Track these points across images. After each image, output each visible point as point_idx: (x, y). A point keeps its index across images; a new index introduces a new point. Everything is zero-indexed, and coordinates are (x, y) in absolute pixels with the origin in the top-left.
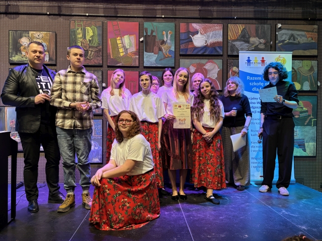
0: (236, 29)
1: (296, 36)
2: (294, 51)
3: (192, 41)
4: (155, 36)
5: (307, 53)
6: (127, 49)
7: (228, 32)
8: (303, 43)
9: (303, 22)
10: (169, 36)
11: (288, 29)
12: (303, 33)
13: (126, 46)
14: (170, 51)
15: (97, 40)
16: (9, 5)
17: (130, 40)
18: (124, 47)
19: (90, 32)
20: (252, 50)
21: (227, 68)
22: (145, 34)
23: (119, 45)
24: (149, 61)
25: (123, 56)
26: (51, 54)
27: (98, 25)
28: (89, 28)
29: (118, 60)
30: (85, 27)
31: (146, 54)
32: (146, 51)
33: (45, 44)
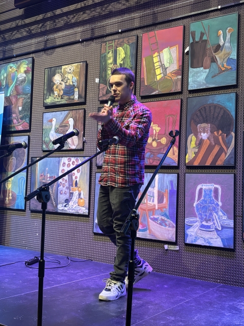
4: (206, 41)
6: (166, 69)
10: (228, 36)
13: (165, 63)
14: (229, 60)
15: (129, 63)
16: (48, 40)
17: (170, 54)
18: (162, 66)
19: (122, 54)
22: (191, 41)
23: (156, 65)
24: (196, 81)
25: (161, 79)
26: (80, 90)
27: (131, 42)
28: (121, 48)
29: (154, 87)
30: (117, 47)
31: (192, 71)
32: (192, 67)
33: (75, 78)
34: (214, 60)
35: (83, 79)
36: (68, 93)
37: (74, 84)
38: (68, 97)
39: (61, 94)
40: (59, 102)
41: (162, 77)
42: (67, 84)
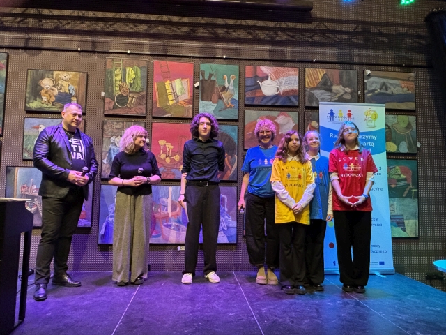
0: (315, 75)
1: (389, 85)
2: (388, 104)
3: (260, 89)
4: (214, 81)
5: (403, 106)
7: (305, 79)
8: (398, 94)
9: (396, 69)
10: (232, 81)
11: (378, 77)
12: (397, 82)
13: (177, 92)
14: (233, 100)
15: (139, 82)
16: (30, 38)
17: (182, 84)
18: (174, 93)
19: (131, 74)
20: (336, 101)
21: (304, 122)
22: (201, 78)
23: (168, 91)
25: (173, 105)
26: (80, 100)
27: (141, 66)
28: (130, 69)
29: (166, 110)
30: (126, 67)
31: (202, 103)
32: (202, 100)
33: (72, 87)
34: (220, 98)
36: (62, 101)
37: (71, 92)
38: (62, 105)
39: (53, 101)
40: (49, 108)
41: (175, 103)
42: (62, 91)
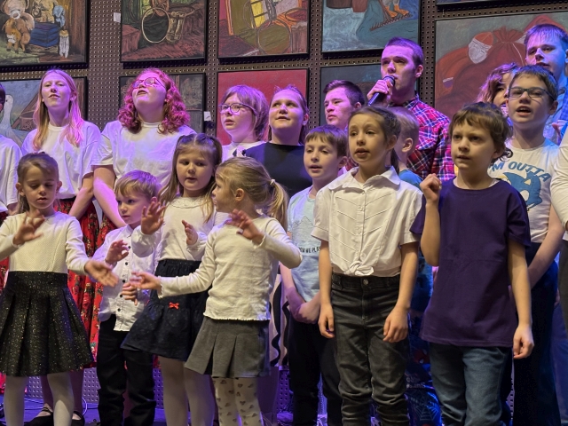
6: (274, 4)
24: (339, 35)
25: (263, 25)
26: (75, 35)
29: (249, 40)
31: (329, 14)
33: (61, 9)
35: (81, 12)
36: (43, 41)
37: (58, 20)
38: (43, 49)
39: (26, 42)
40: (21, 58)
41: (267, 22)
42: (41, 20)
